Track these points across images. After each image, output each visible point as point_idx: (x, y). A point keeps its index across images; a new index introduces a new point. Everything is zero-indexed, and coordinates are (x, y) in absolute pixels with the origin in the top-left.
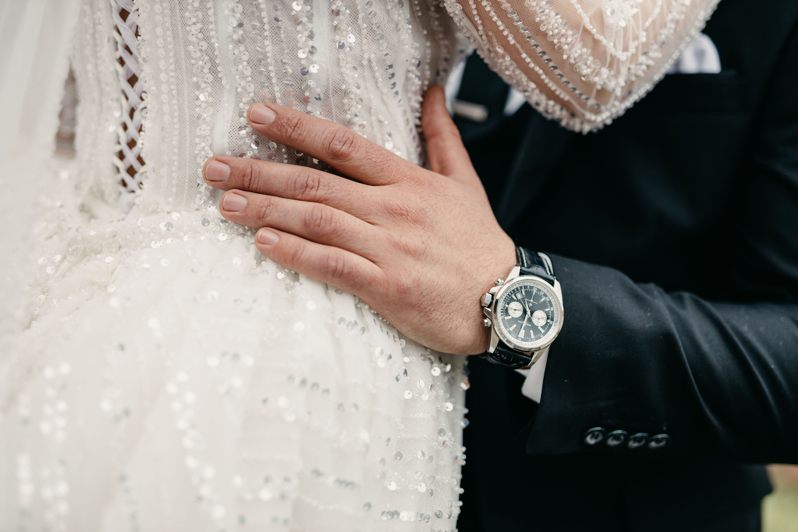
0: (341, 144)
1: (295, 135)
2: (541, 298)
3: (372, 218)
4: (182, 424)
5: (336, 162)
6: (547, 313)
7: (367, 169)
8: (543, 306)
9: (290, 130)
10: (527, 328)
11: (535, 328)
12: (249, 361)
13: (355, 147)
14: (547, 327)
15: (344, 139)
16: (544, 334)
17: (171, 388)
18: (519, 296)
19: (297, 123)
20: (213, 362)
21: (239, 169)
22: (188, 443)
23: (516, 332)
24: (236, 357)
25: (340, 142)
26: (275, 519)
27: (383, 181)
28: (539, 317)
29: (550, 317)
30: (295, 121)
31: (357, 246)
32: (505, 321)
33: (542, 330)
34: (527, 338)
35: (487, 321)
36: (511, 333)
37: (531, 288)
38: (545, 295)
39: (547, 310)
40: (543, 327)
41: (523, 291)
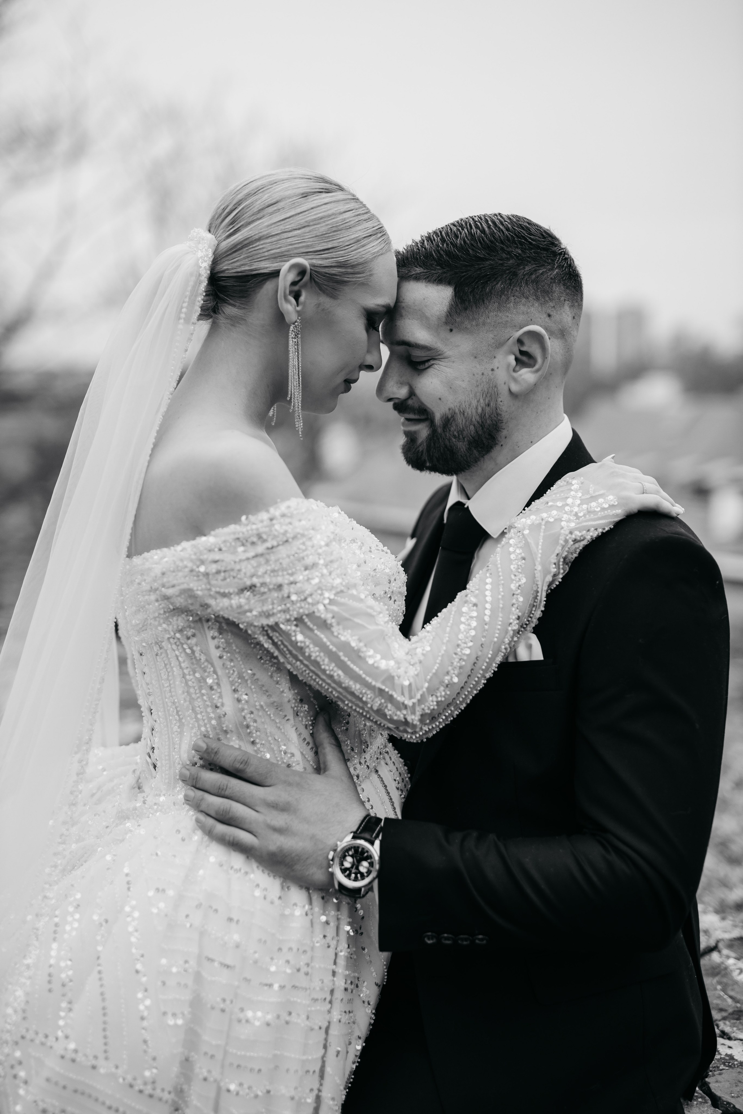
0: (239, 764)
1: (215, 759)
2: (364, 853)
3: (257, 808)
4: (131, 929)
5: (239, 774)
6: (369, 863)
7: (257, 778)
8: (366, 859)
9: (213, 756)
10: (356, 874)
11: (362, 874)
12: (171, 893)
13: (248, 765)
14: (369, 872)
15: (242, 760)
16: (367, 876)
17: (127, 909)
18: (350, 853)
20: (151, 893)
21: (192, 774)
22: (133, 939)
23: (348, 877)
24: (164, 890)
25: (239, 762)
26: (179, 984)
27: (267, 784)
28: (364, 867)
29: (371, 864)
30: (216, 750)
31: (246, 826)
32: (341, 869)
33: (365, 874)
34: (356, 879)
35: (330, 870)
36: (345, 876)
37: (358, 847)
38: (367, 852)
39: (369, 861)
40: (366, 872)
41: (353, 850)
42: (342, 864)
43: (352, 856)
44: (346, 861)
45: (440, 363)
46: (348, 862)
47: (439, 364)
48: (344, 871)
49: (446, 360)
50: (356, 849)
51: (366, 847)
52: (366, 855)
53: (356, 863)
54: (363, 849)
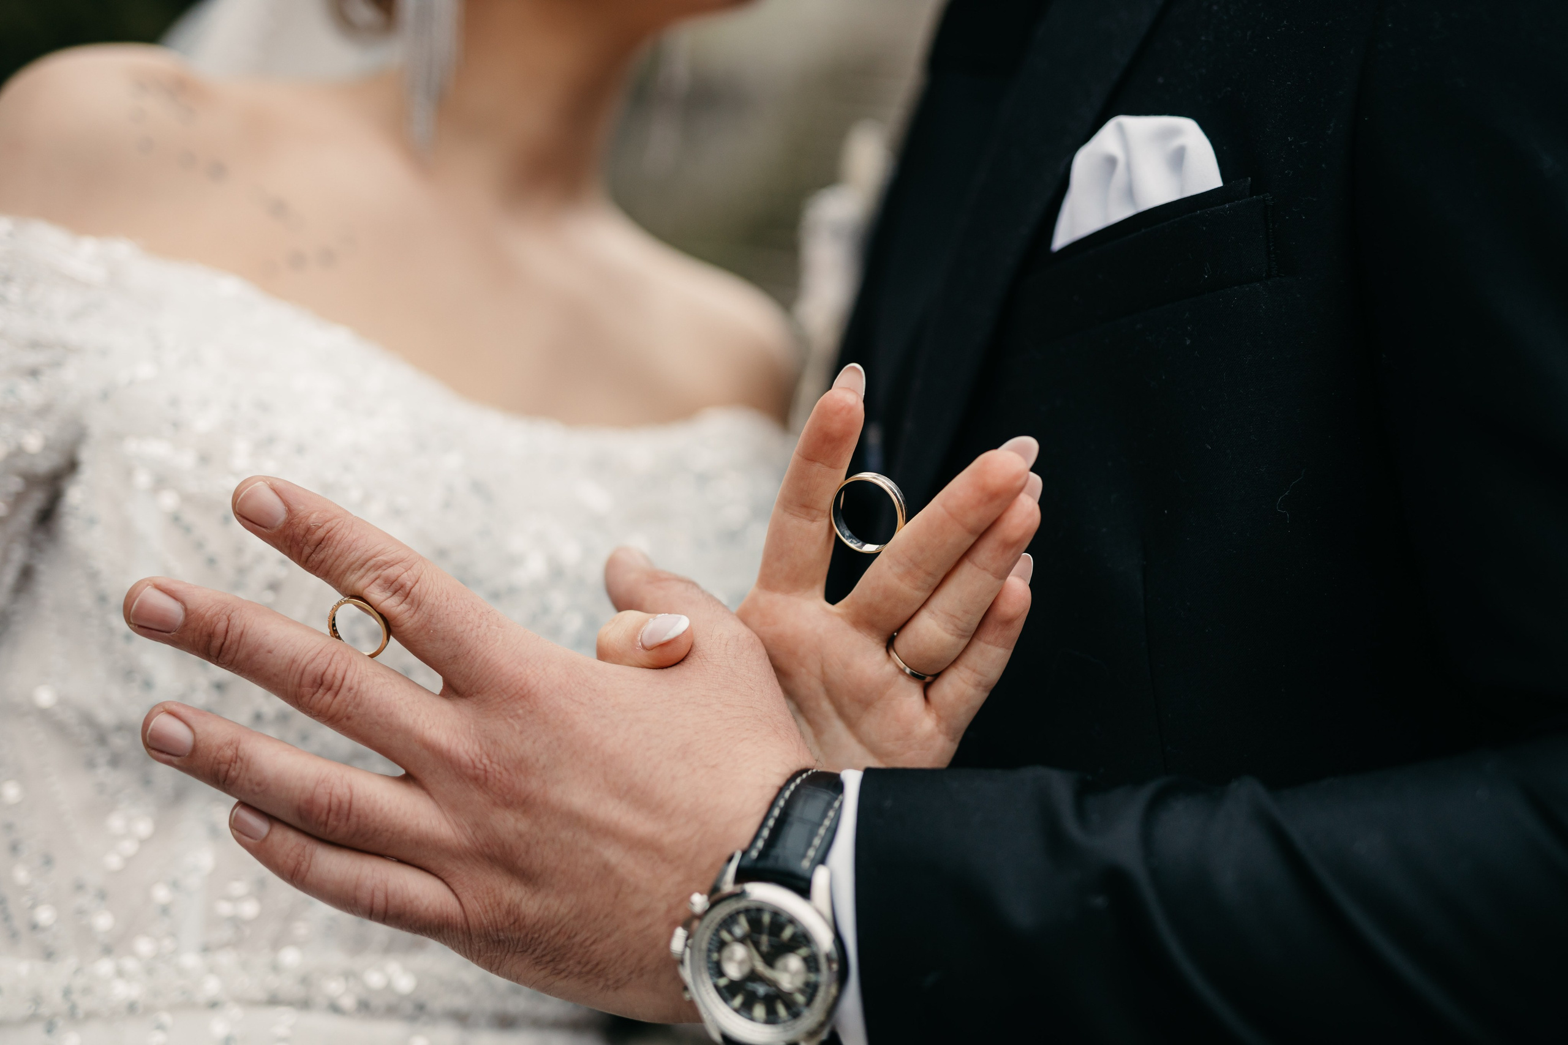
2: (783, 928)
6: (804, 960)
8: (790, 947)
10: (768, 1000)
11: (789, 1000)
14: (810, 990)
16: (806, 1004)
18: (738, 930)
19: (323, 539)
21: (203, 617)
23: (746, 1009)
28: (789, 974)
29: (810, 963)
30: (321, 534)
32: (717, 988)
33: (800, 999)
34: (772, 1017)
36: (737, 1011)
37: (758, 911)
38: (791, 922)
39: (804, 951)
40: (802, 991)
41: (743, 920)
42: (718, 970)
43: (744, 942)
44: (727, 957)
46: (736, 963)
48: (728, 992)
50: (753, 914)
51: (784, 911)
52: (788, 933)
53: (760, 967)
54: (776, 913)
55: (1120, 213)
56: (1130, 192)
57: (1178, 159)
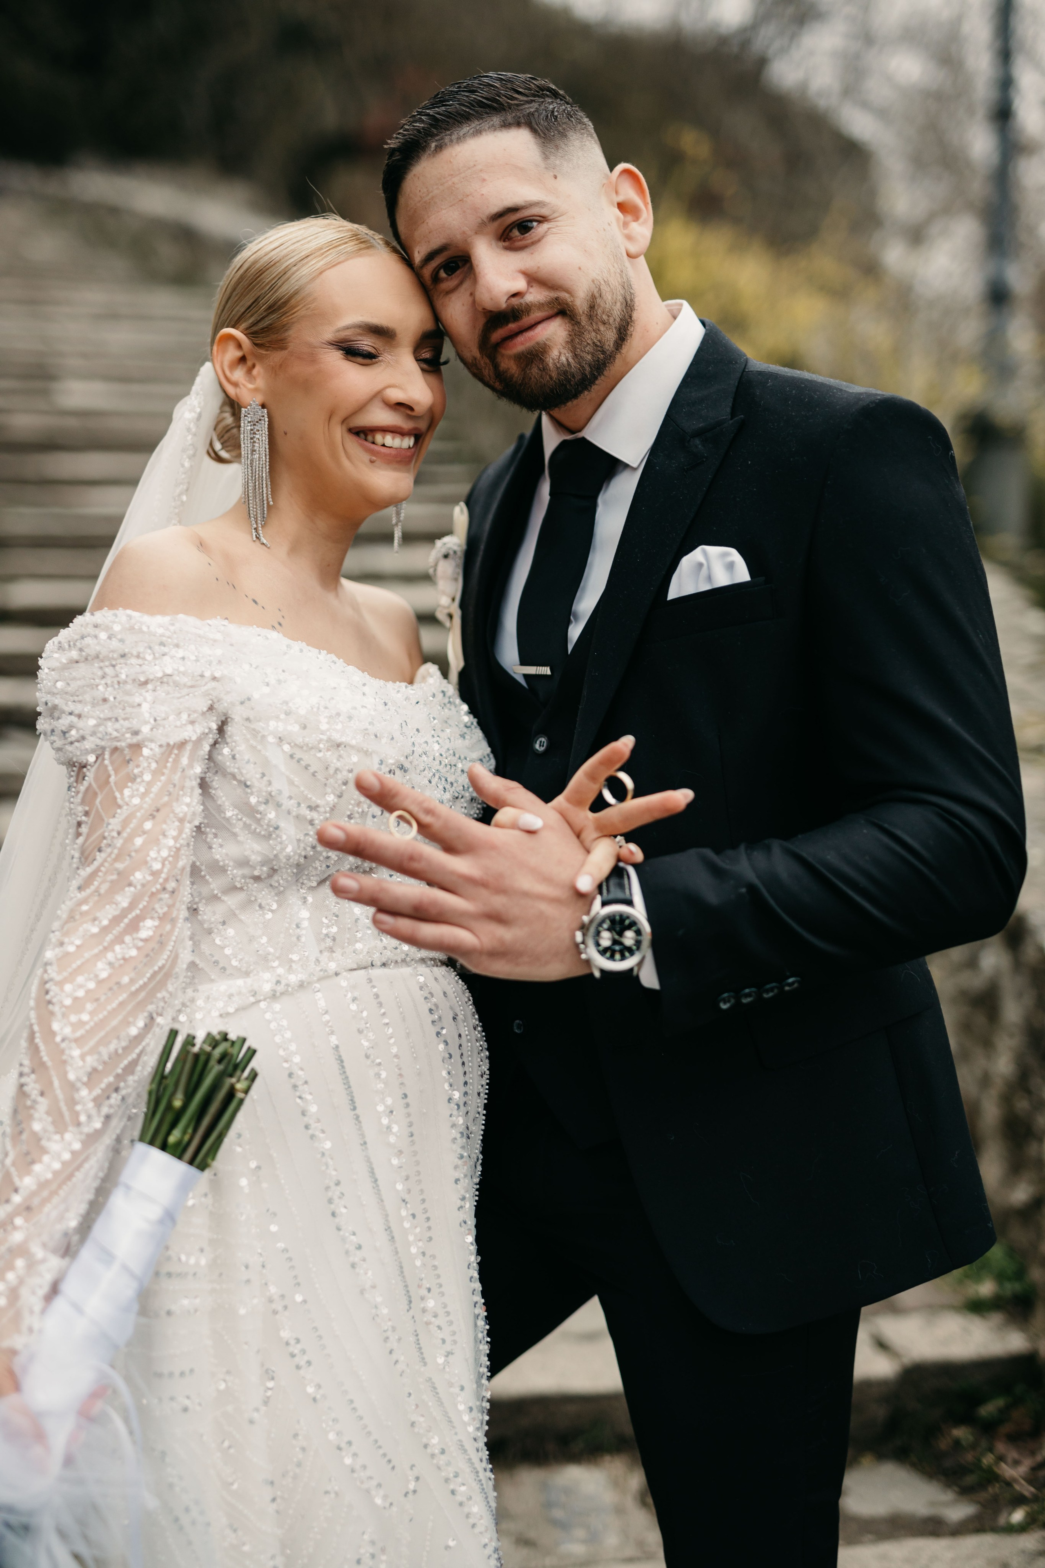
2: (624, 921)
6: (636, 932)
8: (629, 927)
10: (621, 951)
11: (630, 949)
14: (638, 944)
16: (637, 950)
18: (605, 926)
23: (612, 957)
28: (629, 938)
29: (639, 933)
32: (599, 951)
33: (634, 948)
34: (623, 958)
35: (583, 956)
36: (608, 959)
37: (614, 916)
38: (628, 917)
39: (634, 928)
40: (635, 945)
41: (608, 922)
42: (598, 944)
43: (609, 930)
44: (602, 938)
45: (558, 224)
46: (606, 939)
47: (557, 226)
48: (603, 952)
49: (564, 217)
50: (612, 918)
51: (624, 912)
52: (627, 922)
53: (617, 937)
54: (621, 916)
55: (705, 587)
56: (709, 578)
57: (730, 566)
